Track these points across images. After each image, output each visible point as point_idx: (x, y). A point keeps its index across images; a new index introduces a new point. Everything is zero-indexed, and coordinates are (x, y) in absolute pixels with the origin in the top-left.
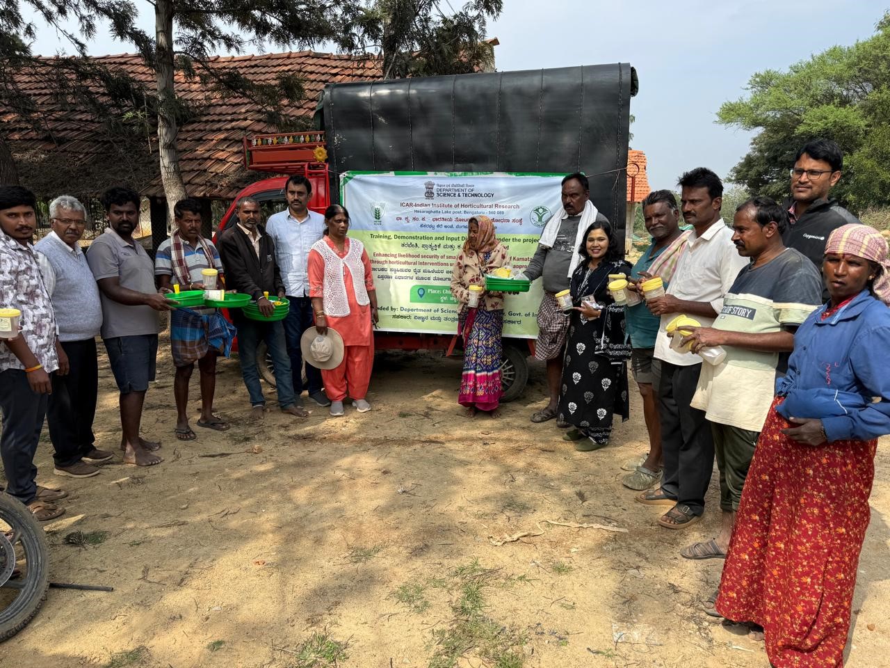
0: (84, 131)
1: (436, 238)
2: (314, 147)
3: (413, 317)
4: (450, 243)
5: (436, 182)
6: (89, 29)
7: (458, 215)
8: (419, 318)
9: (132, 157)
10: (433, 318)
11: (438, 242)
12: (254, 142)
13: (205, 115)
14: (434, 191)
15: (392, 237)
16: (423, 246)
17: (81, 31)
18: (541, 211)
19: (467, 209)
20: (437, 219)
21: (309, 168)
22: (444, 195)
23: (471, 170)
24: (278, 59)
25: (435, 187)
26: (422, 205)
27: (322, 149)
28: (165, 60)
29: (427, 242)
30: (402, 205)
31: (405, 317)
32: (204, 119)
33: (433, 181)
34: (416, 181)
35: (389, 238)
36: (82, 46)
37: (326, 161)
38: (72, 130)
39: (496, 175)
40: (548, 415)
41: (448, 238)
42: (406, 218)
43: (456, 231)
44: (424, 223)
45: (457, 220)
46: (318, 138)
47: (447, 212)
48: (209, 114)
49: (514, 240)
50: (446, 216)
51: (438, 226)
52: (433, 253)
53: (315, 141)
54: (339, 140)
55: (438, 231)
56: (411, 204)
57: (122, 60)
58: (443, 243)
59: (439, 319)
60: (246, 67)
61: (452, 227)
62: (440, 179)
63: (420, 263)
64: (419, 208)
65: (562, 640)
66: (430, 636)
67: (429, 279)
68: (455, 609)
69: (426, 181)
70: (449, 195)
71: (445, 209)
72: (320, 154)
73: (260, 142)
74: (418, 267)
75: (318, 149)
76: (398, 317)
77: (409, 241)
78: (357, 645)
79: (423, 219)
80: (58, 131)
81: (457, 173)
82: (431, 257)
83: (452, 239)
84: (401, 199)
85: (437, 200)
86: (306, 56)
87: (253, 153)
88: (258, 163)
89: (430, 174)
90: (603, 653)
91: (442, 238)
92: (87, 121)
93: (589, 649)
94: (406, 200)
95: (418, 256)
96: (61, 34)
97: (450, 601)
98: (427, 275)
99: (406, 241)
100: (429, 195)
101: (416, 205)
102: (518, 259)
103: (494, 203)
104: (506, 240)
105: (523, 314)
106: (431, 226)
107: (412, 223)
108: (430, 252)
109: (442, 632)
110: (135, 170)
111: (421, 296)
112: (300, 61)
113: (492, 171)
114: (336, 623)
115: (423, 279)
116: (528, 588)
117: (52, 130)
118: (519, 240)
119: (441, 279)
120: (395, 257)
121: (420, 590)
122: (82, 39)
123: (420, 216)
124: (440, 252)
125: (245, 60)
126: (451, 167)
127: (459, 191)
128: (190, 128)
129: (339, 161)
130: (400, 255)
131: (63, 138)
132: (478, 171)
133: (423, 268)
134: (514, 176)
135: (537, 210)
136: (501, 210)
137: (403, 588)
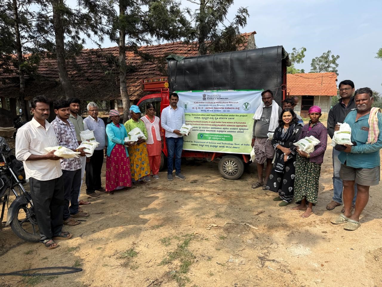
0: (99, 76)
1: (207, 115)
2: (164, 83)
3: (199, 145)
4: (212, 117)
5: (207, 94)
6: (102, 39)
7: (215, 106)
8: (201, 145)
9: (113, 86)
10: (206, 146)
11: (207, 117)
12: (145, 82)
13: (141, 69)
14: (206, 97)
15: (191, 115)
16: (202, 118)
17: (99, 40)
18: (246, 104)
19: (218, 104)
20: (207, 108)
21: (162, 90)
22: (210, 99)
23: (220, 89)
24: (169, 45)
25: (206, 96)
26: (202, 103)
27: (167, 83)
28: (122, 51)
29: (204, 117)
30: (194, 103)
31: (196, 145)
32: (140, 70)
33: (206, 94)
34: (199, 94)
35: (190, 115)
36: (100, 45)
37: (168, 87)
38: (95, 76)
39: (229, 91)
40: (258, 185)
41: (211, 115)
42: (196, 108)
43: (214, 113)
44: (202, 109)
45: (215, 108)
46: (166, 79)
47: (211, 105)
48: (142, 68)
49: (236, 116)
50: (210, 107)
51: (208, 111)
52: (206, 121)
53: (165, 80)
54: (173, 80)
55: (207, 113)
56: (198, 102)
57: (114, 49)
58: (209, 117)
59: (208, 146)
60: (157, 49)
61: (213, 111)
62: (208, 93)
63: (201, 125)
64: (200, 104)
65: (210, 259)
66: (166, 253)
67: (204, 131)
68: (178, 246)
69: (203, 94)
70: (211, 99)
71: (210, 104)
72: (166, 85)
73: (147, 81)
74: (200, 126)
75: (166, 83)
76: (193, 145)
77: (197, 116)
78: (142, 253)
79: (202, 108)
80: (90, 77)
81: (214, 91)
82: (205, 122)
83: (213, 115)
84: (194, 101)
85: (207, 101)
86: (179, 44)
87: (145, 85)
88: (146, 89)
89: (205, 91)
90: (221, 265)
91: (209, 115)
92: (100, 72)
93: (217, 263)
94: (196, 101)
95: (200, 122)
96: (92, 42)
97: (178, 244)
98: (204, 129)
99: (196, 116)
100: (204, 99)
101: (200, 103)
102: (238, 123)
103: (228, 101)
104: (233, 116)
105: (240, 144)
106: (205, 111)
107: (198, 110)
108: (204, 120)
109: (171, 253)
110: (114, 90)
111: (202, 137)
112: (177, 45)
113: (227, 89)
114: (138, 246)
115: (202, 131)
116: (207, 242)
117: (88, 76)
118: (238, 116)
119: (209, 131)
120: (192, 122)
121: (169, 239)
122: (100, 43)
123: (201, 107)
124: (209, 120)
125: (157, 46)
126: (212, 88)
127: (215, 97)
128: (134, 74)
129: (173, 87)
130: (194, 122)
131: (92, 79)
132: (222, 90)
133: (202, 126)
134: (236, 91)
135: (245, 104)
136: (231, 104)
137: (164, 239)
